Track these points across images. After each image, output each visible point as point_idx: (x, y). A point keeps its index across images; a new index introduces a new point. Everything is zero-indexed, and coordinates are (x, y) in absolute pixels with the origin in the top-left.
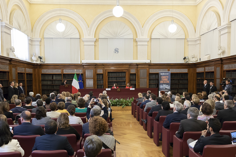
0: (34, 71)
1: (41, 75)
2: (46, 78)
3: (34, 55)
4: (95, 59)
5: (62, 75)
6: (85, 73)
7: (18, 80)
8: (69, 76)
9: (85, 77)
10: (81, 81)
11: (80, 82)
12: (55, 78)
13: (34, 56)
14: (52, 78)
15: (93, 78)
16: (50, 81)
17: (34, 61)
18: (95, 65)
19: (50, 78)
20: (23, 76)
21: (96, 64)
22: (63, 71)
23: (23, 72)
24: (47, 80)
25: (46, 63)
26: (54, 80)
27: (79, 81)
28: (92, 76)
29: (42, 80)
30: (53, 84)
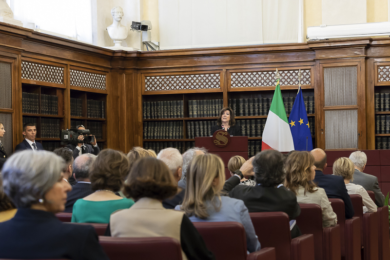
0: (114, 83)
1: (140, 98)
2: (163, 112)
3: (117, 16)
4: (369, 20)
5: (225, 95)
6: (321, 84)
7: (22, 114)
8: (254, 101)
9: (322, 104)
10: (301, 121)
11: (297, 124)
12: (195, 111)
13: (115, 24)
14: (187, 113)
15: (355, 105)
16: (178, 122)
17: (114, 45)
18: (368, 47)
19: (178, 111)
20: (57, 99)
21: (371, 40)
22: (228, 80)
23: (57, 83)
24: (167, 123)
25: (162, 48)
26: (194, 121)
27: (293, 123)
28: (354, 98)
29: (146, 123)
30: (187, 137)
